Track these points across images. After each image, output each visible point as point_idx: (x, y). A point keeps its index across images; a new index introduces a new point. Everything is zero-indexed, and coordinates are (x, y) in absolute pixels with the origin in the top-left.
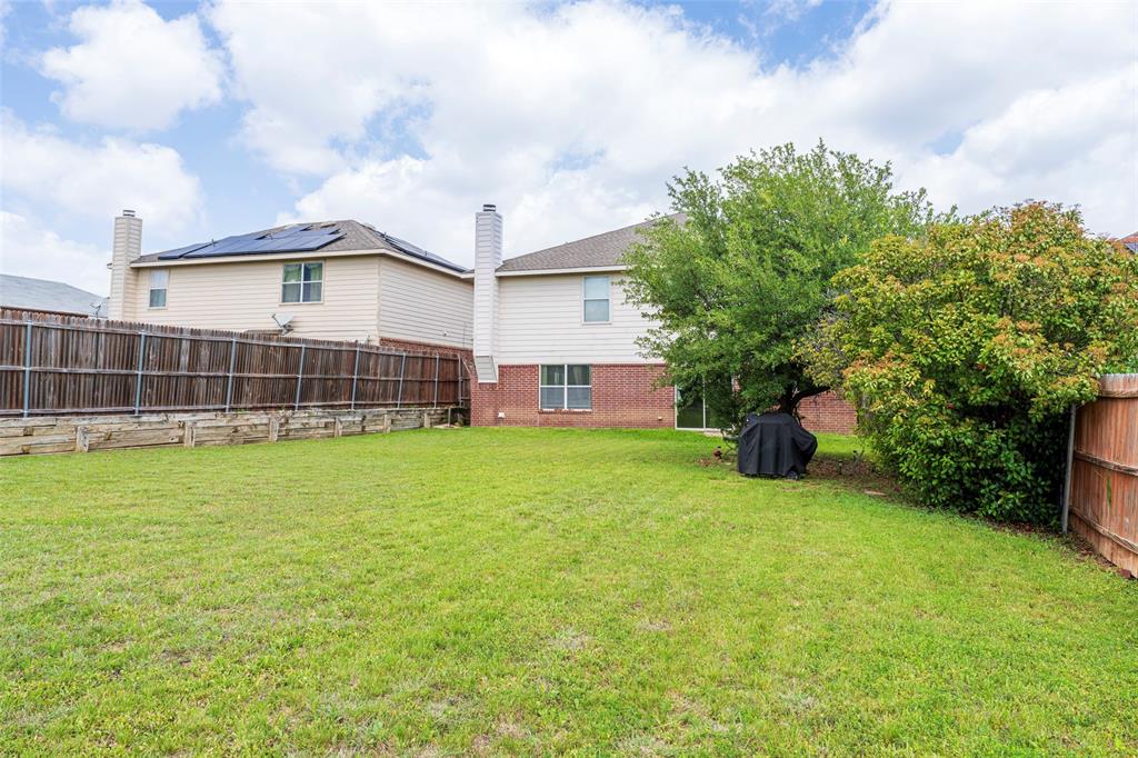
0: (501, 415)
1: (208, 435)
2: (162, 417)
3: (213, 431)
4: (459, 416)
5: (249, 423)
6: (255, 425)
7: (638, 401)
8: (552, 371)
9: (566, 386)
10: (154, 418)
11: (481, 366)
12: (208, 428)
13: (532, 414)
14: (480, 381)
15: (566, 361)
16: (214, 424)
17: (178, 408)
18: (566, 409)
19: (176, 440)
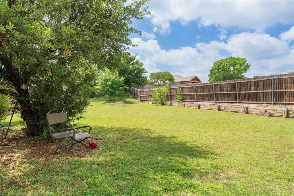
1: (254, 111)
2: (239, 104)
3: (256, 110)
5: (274, 109)
6: (277, 110)
10: (236, 104)
12: (254, 109)
16: (257, 108)
17: (252, 102)
19: (242, 111)
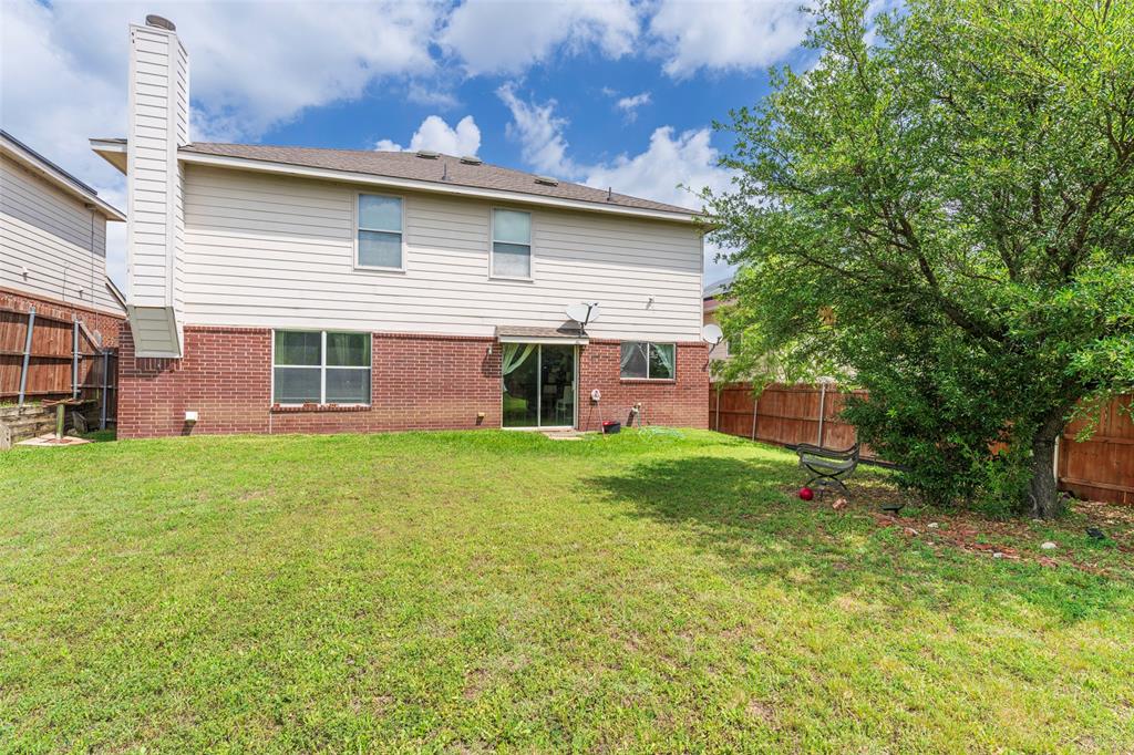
0: (191, 416)
4: (77, 418)
7: (448, 390)
8: (299, 343)
9: (324, 367)
11: (143, 325)
13: (257, 412)
14: (138, 354)
15: (324, 323)
18: (323, 403)
